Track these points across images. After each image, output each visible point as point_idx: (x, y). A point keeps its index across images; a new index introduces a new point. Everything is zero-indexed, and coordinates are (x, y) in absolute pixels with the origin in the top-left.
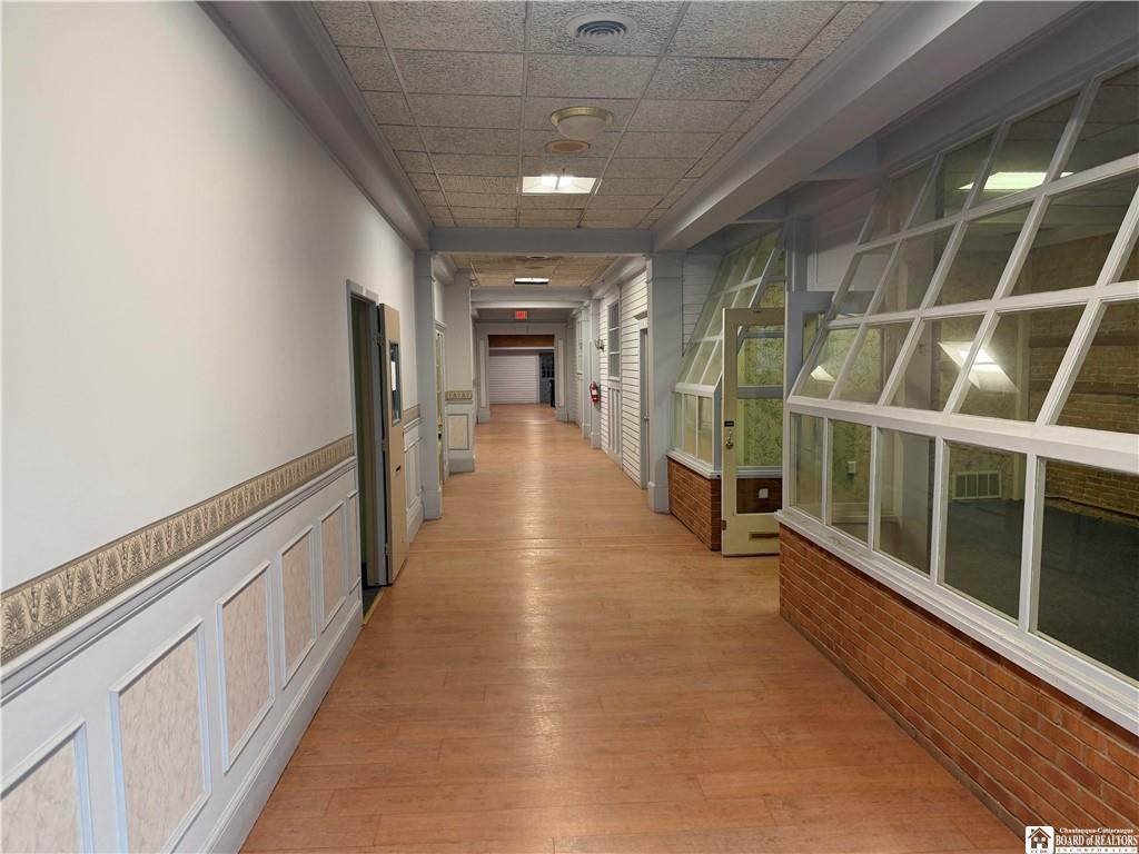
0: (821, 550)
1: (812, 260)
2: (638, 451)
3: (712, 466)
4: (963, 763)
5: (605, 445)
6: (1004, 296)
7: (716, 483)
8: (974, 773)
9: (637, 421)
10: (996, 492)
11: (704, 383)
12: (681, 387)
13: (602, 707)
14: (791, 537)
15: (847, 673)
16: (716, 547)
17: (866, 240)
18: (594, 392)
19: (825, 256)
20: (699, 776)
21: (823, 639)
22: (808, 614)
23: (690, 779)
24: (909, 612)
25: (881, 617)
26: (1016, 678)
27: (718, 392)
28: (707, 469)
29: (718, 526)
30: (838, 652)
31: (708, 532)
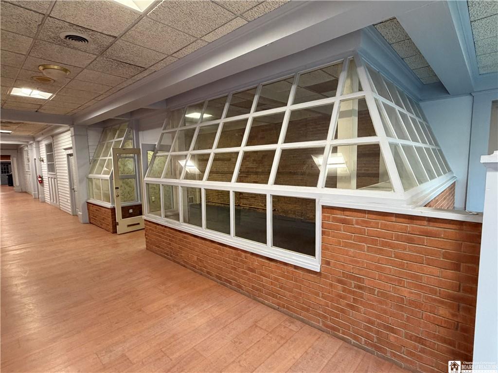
0: (162, 226)
1: (140, 133)
2: (69, 201)
3: (111, 204)
4: (217, 276)
5: (48, 200)
6: (215, 148)
7: (113, 210)
8: (220, 278)
9: (68, 190)
10: (193, 202)
11: (103, 174)
12: (91, 176)
13: (93, 299)
14: (150, 224)
15: (175, 261)
16: (115, 232)
17: (165, 129)
18: (40, 179)
19: (146, 132)
20: (142, 309)
21: (165, 253)
22: (159, 247)
23: (140, 311)
24: (196, 239)
25: (186, 242)
26: (231, 250)
27: (111, 177)
28: (109, 205)
29: (115, 224)
30: (171, 256)
31: (111, 227)
